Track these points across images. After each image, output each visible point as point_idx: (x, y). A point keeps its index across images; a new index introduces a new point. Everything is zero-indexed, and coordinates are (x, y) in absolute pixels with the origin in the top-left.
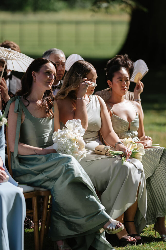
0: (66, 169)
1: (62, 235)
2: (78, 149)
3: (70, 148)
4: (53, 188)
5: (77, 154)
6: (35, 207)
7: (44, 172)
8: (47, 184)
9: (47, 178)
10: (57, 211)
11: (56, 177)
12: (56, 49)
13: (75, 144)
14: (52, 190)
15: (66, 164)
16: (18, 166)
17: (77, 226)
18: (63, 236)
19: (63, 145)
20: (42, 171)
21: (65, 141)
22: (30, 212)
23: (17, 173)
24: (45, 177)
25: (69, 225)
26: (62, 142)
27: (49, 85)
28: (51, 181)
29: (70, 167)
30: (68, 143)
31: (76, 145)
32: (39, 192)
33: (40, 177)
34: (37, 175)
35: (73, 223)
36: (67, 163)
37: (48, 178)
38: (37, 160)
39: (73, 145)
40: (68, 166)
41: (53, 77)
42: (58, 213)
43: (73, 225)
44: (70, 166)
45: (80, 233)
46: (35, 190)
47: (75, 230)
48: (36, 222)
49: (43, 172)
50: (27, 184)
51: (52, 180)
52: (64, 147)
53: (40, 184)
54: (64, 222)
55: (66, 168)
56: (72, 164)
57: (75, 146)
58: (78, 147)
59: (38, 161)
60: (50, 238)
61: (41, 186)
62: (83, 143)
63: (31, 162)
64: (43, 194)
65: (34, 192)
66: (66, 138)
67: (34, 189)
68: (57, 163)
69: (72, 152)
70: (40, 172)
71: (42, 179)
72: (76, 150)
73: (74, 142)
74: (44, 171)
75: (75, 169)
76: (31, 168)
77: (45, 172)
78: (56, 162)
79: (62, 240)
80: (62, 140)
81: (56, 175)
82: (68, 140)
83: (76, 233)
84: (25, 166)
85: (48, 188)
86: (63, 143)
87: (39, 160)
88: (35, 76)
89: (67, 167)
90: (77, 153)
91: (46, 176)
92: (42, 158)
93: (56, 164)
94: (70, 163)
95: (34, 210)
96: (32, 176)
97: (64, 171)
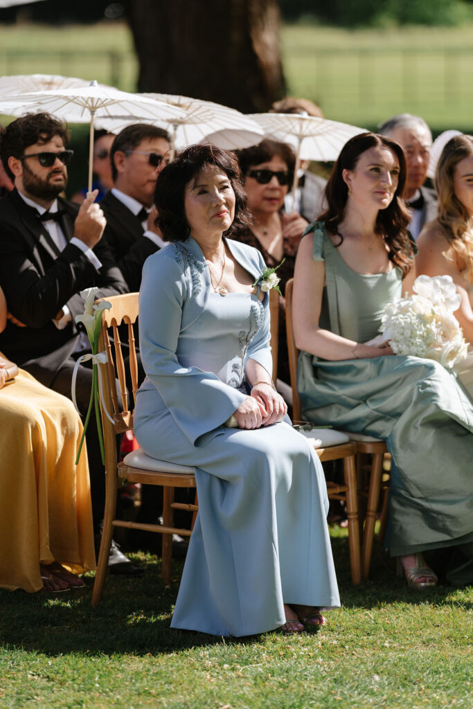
0: (419, 393)
1: (413, 543)
2: (440, 339)
3: (420, 335)
4: (391, 435)
5: (439, 349)
6: (351, 480)
7: (370, 400)
8: (376, 427)
9: (376, 413)
10: (402, 489)
11: (399, 411)
12: (407, 116)
13: (433, 327)
14: (390, 441)
15: (421, 381)
16: (310, 384)
17: (449, 520)
18: (417, 543)
19: (403, 328)
20: (365, 399)
21: (409, 320)
22: (338, 490)
23: (310, 402)
24: (374, 412)
25: (431, 518)
26: (400, 323)
27: (383, 199)
28: (388, 420)
29: (428, 389)
30: (415, 323)
31: (436, 327)
32: (360, 445)
33: (361, 412)
34: (352, 407)
35: (439, 513)
36: (421, 378)
37: (380, 414)
38: (355, 371)
39: (427, 328)
40: (425, 386)
41: (388, 180)
42: (403, 492)
43: (440, 517)
44: (429, 386)
45: (456, 536)
46: (351, 441)
47: (445, 530)
48: (353, 513)
49: (368, 402)
50: (331, 427)
51: (389, 417)
52: (405, 333)
53: (360, 427)
54: (419, 513)
55: (420, 390)
56: (434, 382)
57: (432, 330)
58: (442, 333)
59: (357, 374)
60: (387, 550)
61: (364, 432)
62: (453, 324)
63: (340, 377)
64: (369, 450)
65: (349, 445)
66: (409, 314)
67: (350, 437)
68: (401, 380)
69: (425, 345)
70: (361, 402)
71: (367, 417)
72: (435, 340)
73: (431, 322)
74: (370, 398)
75: (440, 392)
76: (340, 392)
77: (372, 401)
78: (398, 377)
79: (415, 555)
80: (402, 318)
81: (398, 407)
82: (415, 317)
83: (447, 538)
84: (326, 385)
85: (380, 435)
86: (403, 324)
87: (359, 371)
88: (348, 179)
89: (422, 389)
90: (440, 346)
91: (376, 410)
92: (366, 367)
93: (399, 383)
94: (429, 380)
95: (348, 486)
96: (343, 409)
97: (414, 398)
